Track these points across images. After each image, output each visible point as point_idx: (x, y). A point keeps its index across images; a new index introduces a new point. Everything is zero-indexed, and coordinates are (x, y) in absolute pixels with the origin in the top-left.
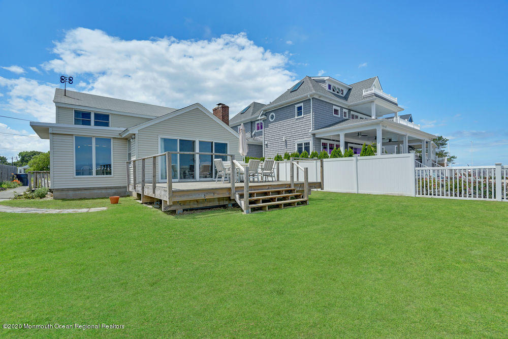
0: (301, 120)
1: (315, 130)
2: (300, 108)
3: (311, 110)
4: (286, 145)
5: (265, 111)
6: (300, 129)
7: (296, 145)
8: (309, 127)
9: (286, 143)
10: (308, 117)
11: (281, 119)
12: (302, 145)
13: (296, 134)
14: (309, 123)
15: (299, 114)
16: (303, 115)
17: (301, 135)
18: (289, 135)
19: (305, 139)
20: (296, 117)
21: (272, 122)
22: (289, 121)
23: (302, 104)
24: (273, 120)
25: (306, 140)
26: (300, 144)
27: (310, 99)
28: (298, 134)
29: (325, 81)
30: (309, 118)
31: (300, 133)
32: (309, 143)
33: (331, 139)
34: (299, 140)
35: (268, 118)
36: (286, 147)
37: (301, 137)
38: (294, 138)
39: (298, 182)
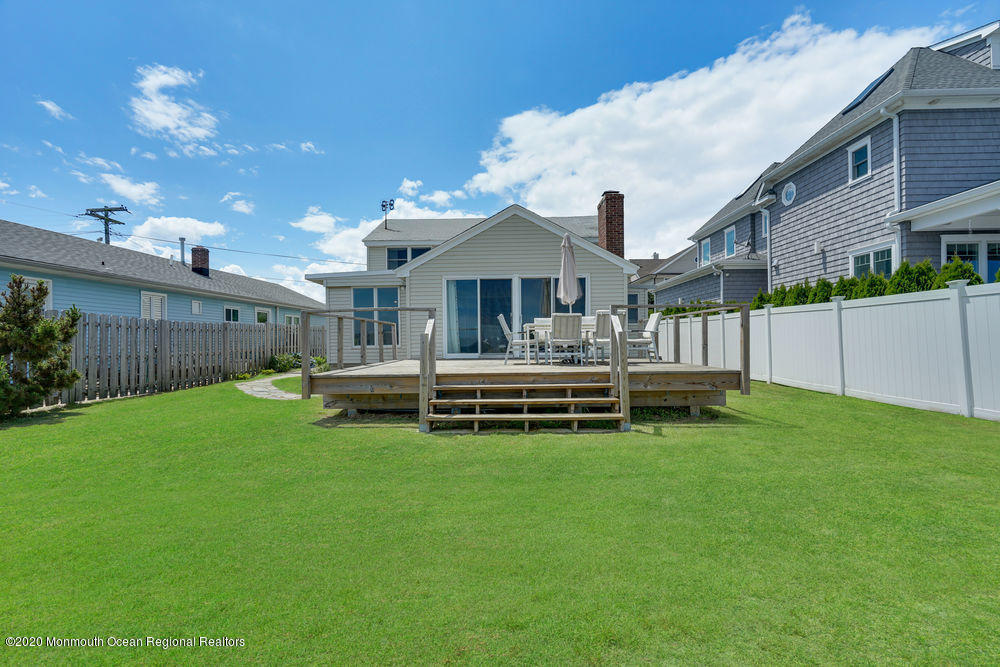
0: (864, 189)
1: (907, 209)
2: (861, 154)
3: (896, 151)
4: (824, 263)
5: (772, 181)
6: (861, 214)
7: (851, 261)
8: (890, 204)
9: (825, 258)
10: (886, 173)
11: (810, 196)
12: (868, 261)
13: (851, 230)
14: (888, 192)
15: (859, 169)
16: (869, 173)
17: (865, 231)
18: (832, 236)
19: (877, 241)
20: (851, 182)
21: (791, 207)
22: (832, 198)
23: (867, 141)
24: (791, 202)
25: (879, 244)
26: (862, 257)
27: (890, 120)
28: (856, 228)
29: (985, 40)
30: (890, 175)
31: (861, 227)
32: (889, 251)
33: (970, 227)
34: (859, 246)
35: (779, 199)
36: (825, 269)
37: (865, 237)
38: (846, 243)
39: (705, 369)
